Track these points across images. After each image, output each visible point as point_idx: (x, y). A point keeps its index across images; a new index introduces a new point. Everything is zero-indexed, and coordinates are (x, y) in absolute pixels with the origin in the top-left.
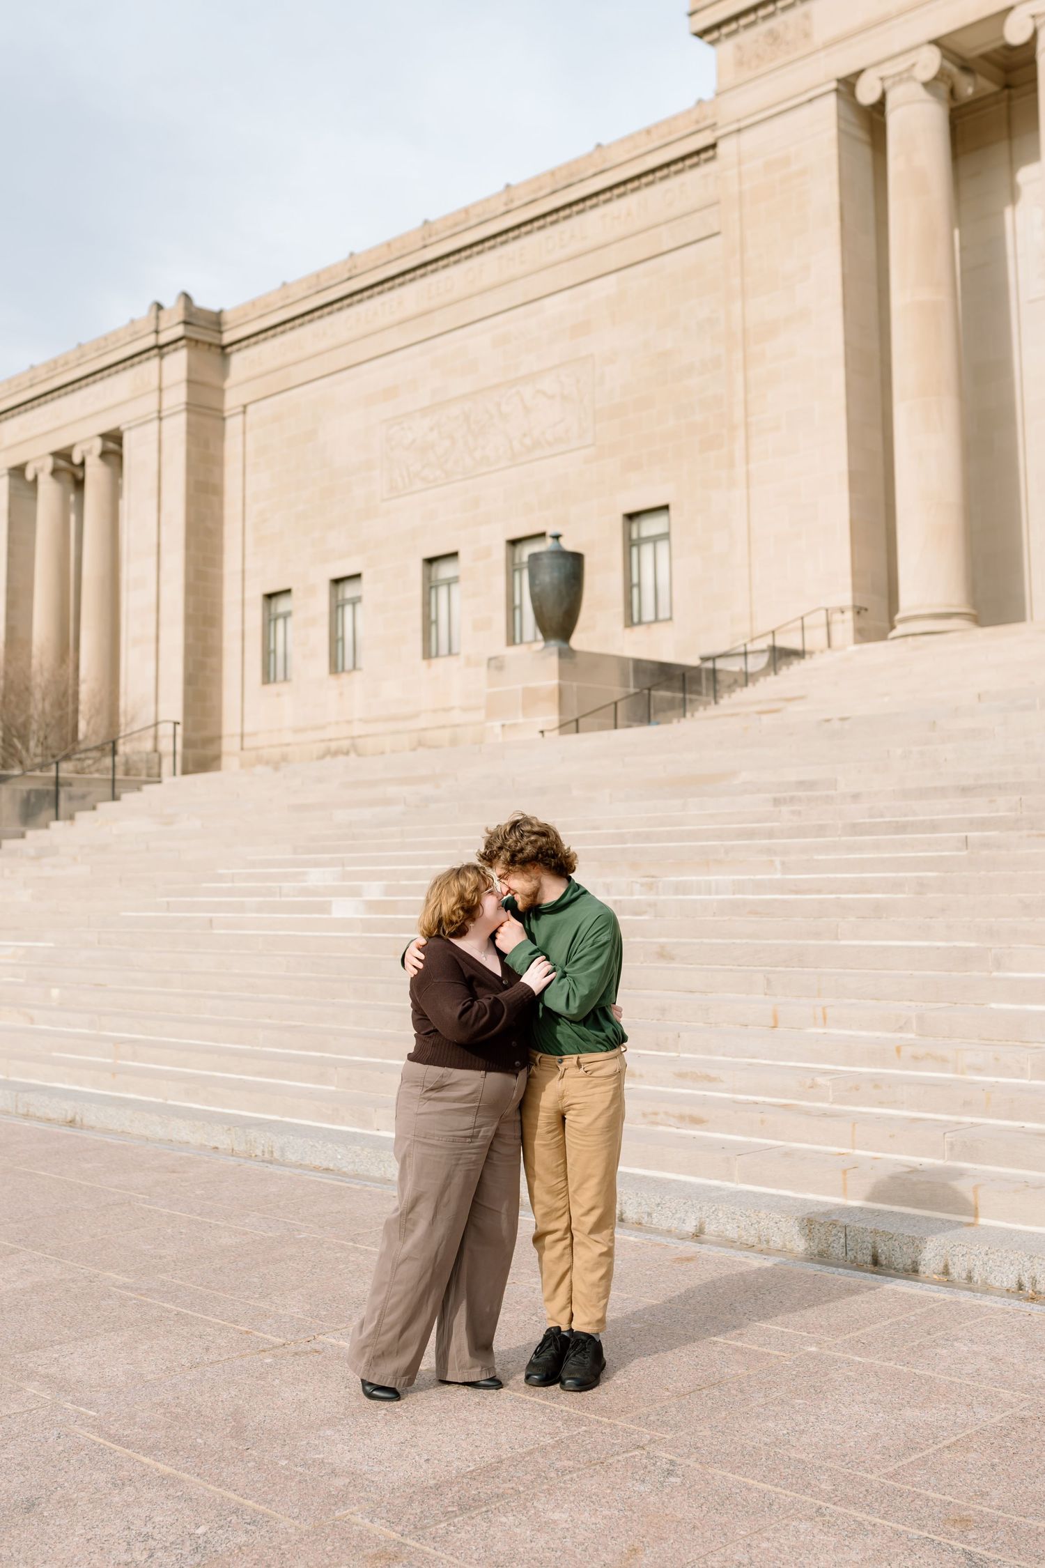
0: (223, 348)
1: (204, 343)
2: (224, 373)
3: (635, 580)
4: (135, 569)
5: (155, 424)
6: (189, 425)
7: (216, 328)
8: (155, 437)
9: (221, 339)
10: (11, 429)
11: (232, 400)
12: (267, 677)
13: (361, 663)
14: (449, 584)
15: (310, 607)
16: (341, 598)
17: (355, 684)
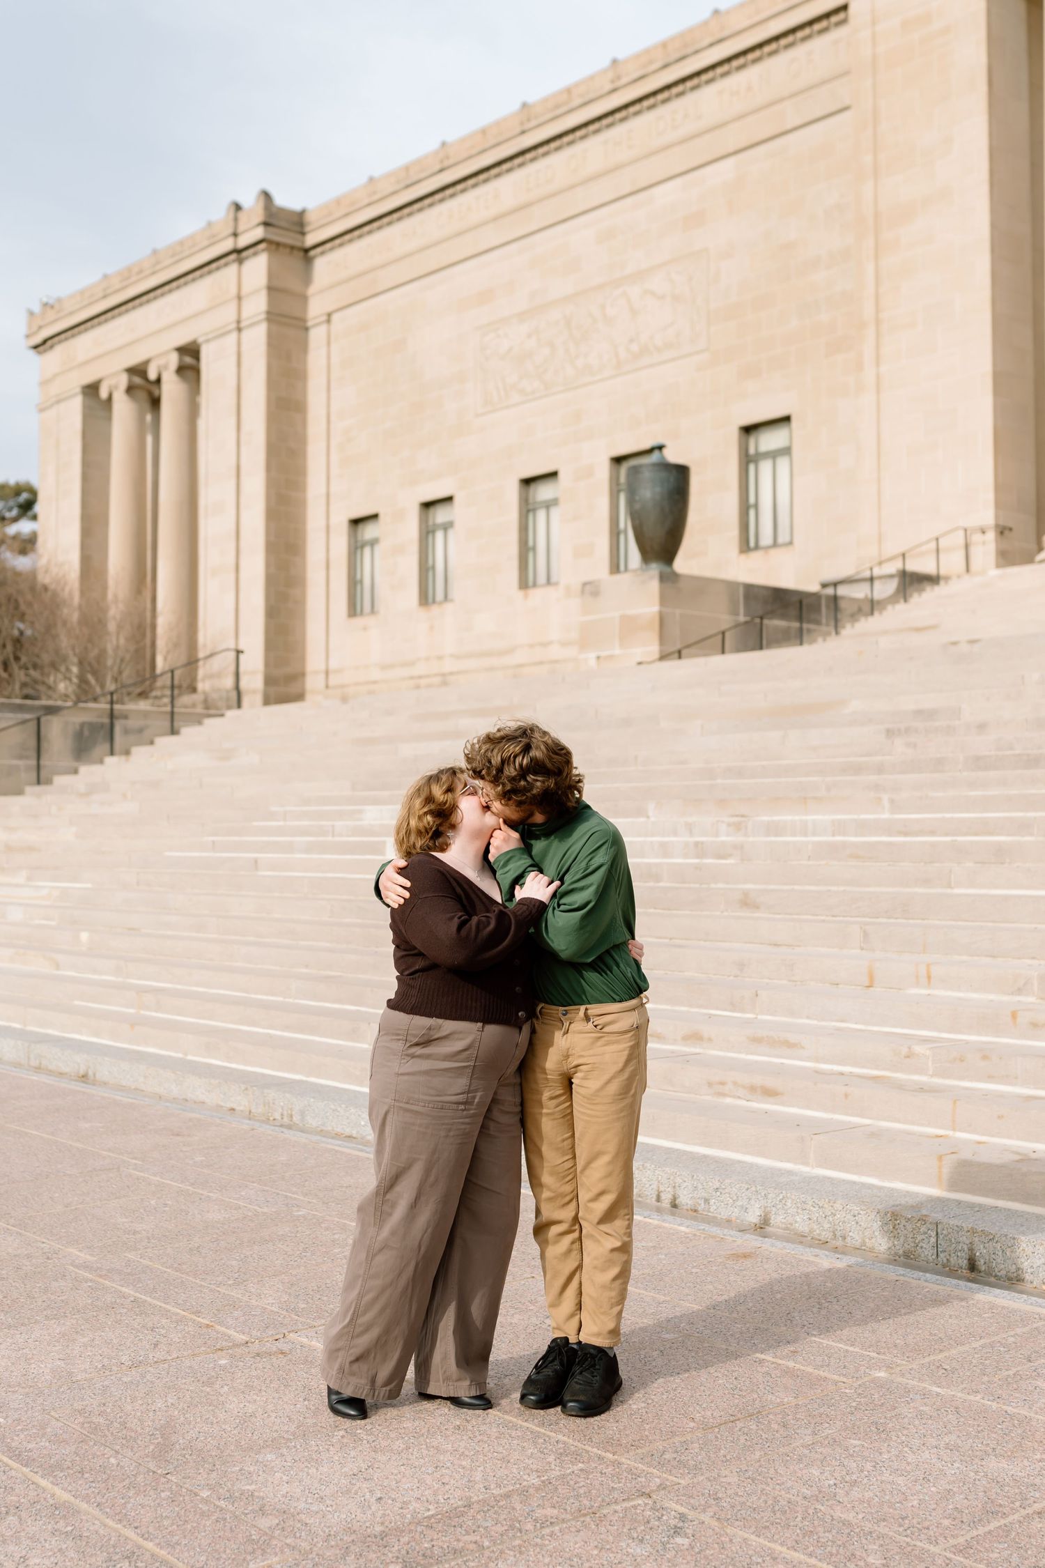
0: (306, 251)
1: (285, 246)
2: (307, 279)
3: (752, 500)
4: (214, 493)
5: (234, 335)
6: (270, 335)
7: (298, 229)
8: (234, 349)
9: (303, 242)
10: (84, 344)
11: (316, 308)
12: (354, 610)
13: (454, 594)
14: (548, 507)
15: (398, 533)
16: (431, 523)
17: (446, 616)
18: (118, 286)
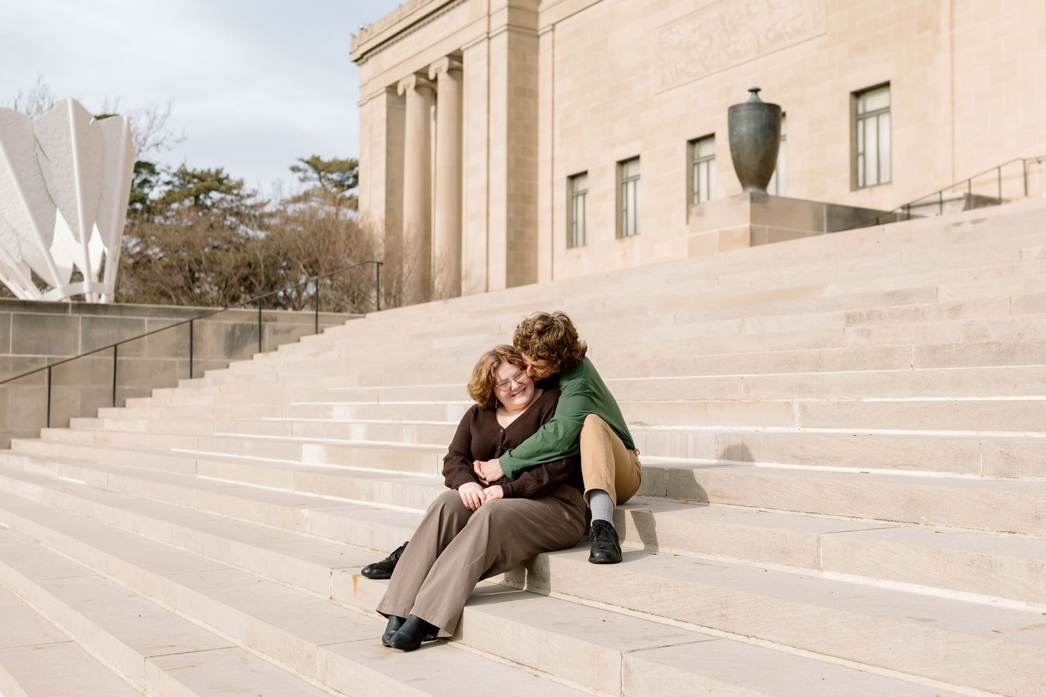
3: (861, 150)
4: (473, 159)
5: (486, 42)
6: (510, 42)
8: (486, 53)
10: (387, 57)
11: (544, 21)
12: (571, 243)
13: (641, 229)
14: (708, 161)
15: (602, 185)
16: (625, 176)
17: (635, 246)
18: (408, 13)
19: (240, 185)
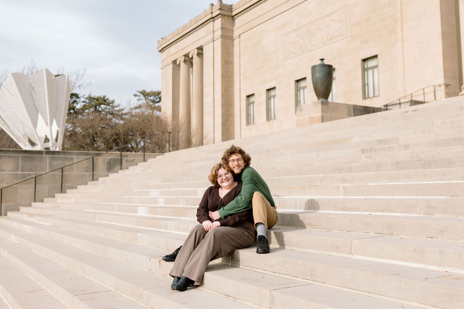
0: (233, 17)
1: (226, 15)
2: (233, 25)
3: (366, 83)
4: (207, 90)
5: (212, 43)
6: (222, 42)
7: (230, 10)
8: (212, 47)
9: (232, 14)
10: (172, 49)
11: (236, 34)
12: (248, 123)
13: (277, 117)
14: (304, 89)
15: (260, 99)
16: (270, 96)
17: (274, 124)
18: (181, 31)
19: (113, 102)
